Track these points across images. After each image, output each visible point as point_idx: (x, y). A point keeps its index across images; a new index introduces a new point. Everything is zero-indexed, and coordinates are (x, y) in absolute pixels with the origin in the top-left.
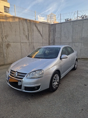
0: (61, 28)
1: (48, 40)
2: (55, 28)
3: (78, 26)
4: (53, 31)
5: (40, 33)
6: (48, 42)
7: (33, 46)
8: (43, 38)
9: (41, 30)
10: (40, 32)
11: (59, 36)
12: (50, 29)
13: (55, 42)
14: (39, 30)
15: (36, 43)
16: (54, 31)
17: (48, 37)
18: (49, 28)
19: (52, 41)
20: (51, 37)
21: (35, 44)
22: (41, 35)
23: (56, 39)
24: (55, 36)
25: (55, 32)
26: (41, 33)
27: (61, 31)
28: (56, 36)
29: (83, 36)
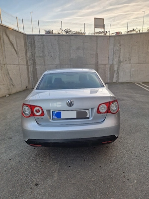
0: (43, 43)
1: (25, 59)
2: (34, 42)
3: (64, 42)
4: (31, 46)
5: (14, 48)
6: (26, 64)
7: (7, 70)
8: (18, 57)
9: (14, 42)
10: (13, 45)
11: (41, 55)
12: (26, 42)
13: (37, 63)
14: (13, 42)
15: (10, 64)
16: (33, 45)
17: (24, 55)
18: (25, 40)
19: (31, 62)
20: (28, 55)
21: (9, 67)
22: (15, 51)
23: (37, 59)
24: (35, 53)
25: (35, 48)
26: (16, 48)
27: (43, 47)
28: (37, 55)
29: (72, 57)
